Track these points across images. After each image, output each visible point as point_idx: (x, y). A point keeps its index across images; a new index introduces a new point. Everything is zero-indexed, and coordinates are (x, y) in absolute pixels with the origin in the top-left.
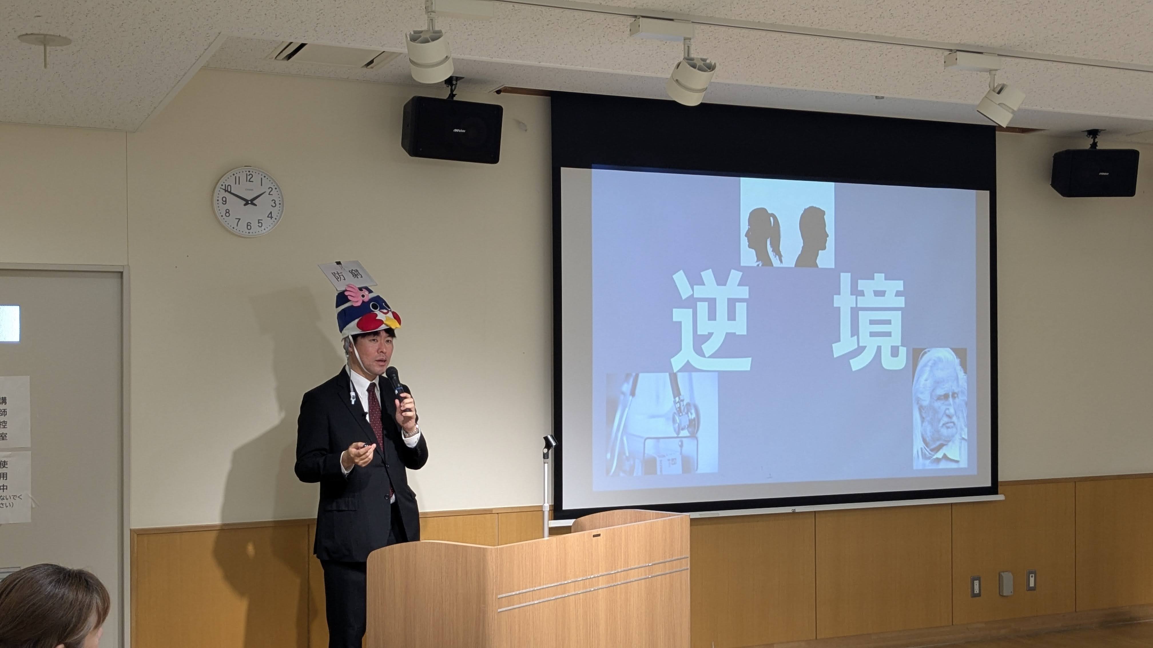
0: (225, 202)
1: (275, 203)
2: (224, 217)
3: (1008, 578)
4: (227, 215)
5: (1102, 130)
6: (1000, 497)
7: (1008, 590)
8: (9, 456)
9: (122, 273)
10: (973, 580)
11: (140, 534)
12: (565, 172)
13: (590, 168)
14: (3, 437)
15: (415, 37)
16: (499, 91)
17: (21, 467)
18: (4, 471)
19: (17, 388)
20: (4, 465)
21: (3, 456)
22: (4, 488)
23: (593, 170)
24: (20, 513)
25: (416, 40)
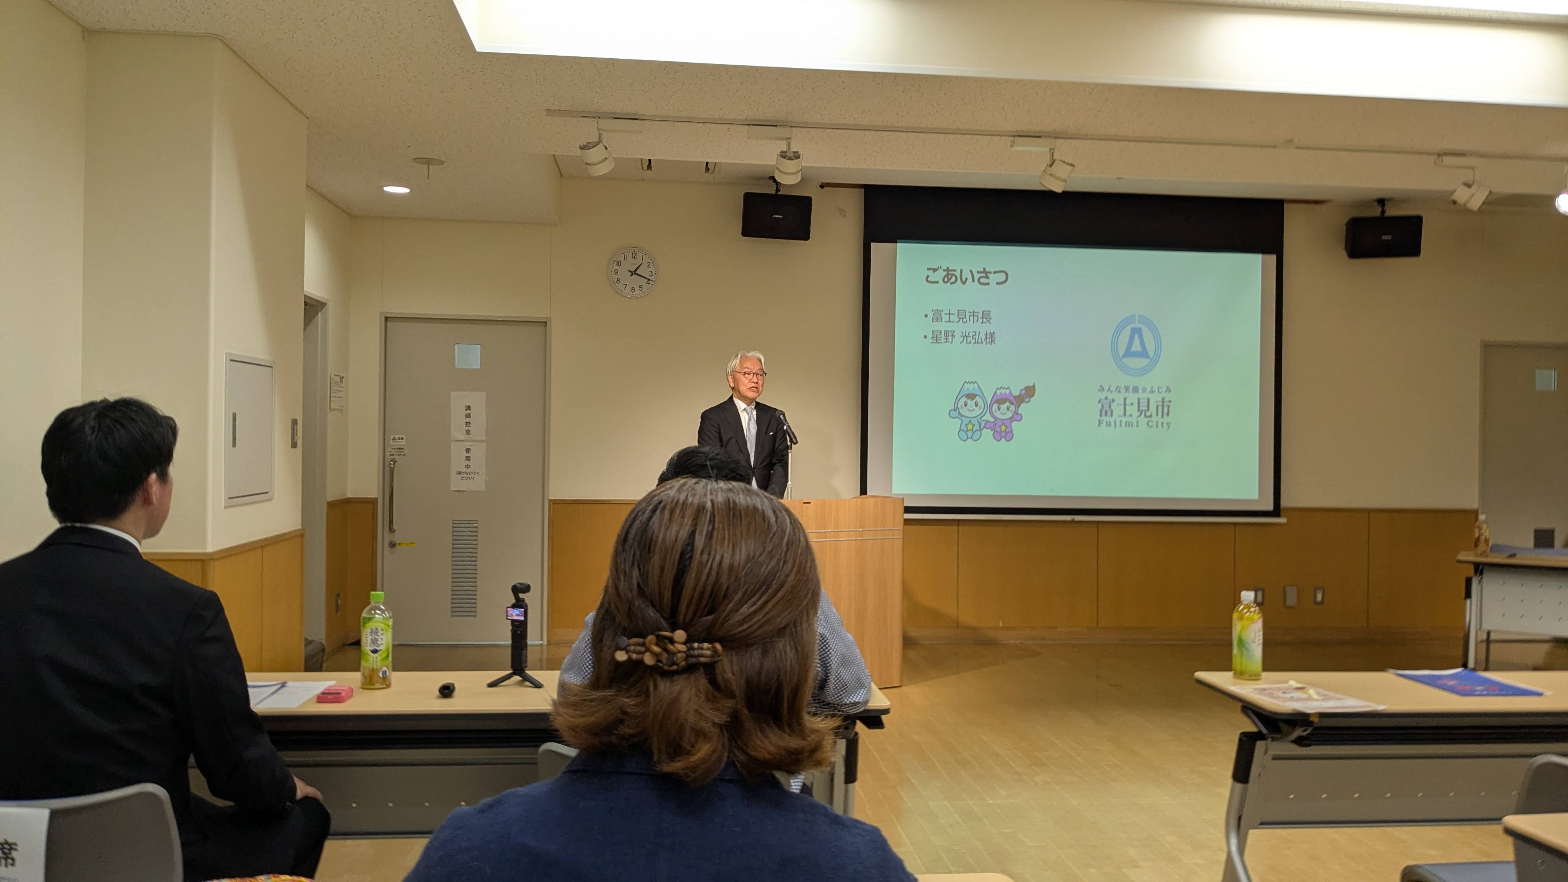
0: (616, 273)
1: (652, 273)
2: (616, 283)
3: (1291, 591)
4: (618, 282)
5: (1388, 200)
6: (1282, 520)
7: (1291, 600)
8: (472, 445)
9: (546, 322)
11: (554, 502)
12: (874, 245)
13: (896, 242)
14: (468, 432)
15: (783, 155)
16: (822, 186)
17: (479, 453)
18: (468, 455)
19: (478, 400)
20: (468, 451)
21: (468, 445)
22: (468, 466)
23: (898, 244)
24: (478, 484)
25: (785, 157)
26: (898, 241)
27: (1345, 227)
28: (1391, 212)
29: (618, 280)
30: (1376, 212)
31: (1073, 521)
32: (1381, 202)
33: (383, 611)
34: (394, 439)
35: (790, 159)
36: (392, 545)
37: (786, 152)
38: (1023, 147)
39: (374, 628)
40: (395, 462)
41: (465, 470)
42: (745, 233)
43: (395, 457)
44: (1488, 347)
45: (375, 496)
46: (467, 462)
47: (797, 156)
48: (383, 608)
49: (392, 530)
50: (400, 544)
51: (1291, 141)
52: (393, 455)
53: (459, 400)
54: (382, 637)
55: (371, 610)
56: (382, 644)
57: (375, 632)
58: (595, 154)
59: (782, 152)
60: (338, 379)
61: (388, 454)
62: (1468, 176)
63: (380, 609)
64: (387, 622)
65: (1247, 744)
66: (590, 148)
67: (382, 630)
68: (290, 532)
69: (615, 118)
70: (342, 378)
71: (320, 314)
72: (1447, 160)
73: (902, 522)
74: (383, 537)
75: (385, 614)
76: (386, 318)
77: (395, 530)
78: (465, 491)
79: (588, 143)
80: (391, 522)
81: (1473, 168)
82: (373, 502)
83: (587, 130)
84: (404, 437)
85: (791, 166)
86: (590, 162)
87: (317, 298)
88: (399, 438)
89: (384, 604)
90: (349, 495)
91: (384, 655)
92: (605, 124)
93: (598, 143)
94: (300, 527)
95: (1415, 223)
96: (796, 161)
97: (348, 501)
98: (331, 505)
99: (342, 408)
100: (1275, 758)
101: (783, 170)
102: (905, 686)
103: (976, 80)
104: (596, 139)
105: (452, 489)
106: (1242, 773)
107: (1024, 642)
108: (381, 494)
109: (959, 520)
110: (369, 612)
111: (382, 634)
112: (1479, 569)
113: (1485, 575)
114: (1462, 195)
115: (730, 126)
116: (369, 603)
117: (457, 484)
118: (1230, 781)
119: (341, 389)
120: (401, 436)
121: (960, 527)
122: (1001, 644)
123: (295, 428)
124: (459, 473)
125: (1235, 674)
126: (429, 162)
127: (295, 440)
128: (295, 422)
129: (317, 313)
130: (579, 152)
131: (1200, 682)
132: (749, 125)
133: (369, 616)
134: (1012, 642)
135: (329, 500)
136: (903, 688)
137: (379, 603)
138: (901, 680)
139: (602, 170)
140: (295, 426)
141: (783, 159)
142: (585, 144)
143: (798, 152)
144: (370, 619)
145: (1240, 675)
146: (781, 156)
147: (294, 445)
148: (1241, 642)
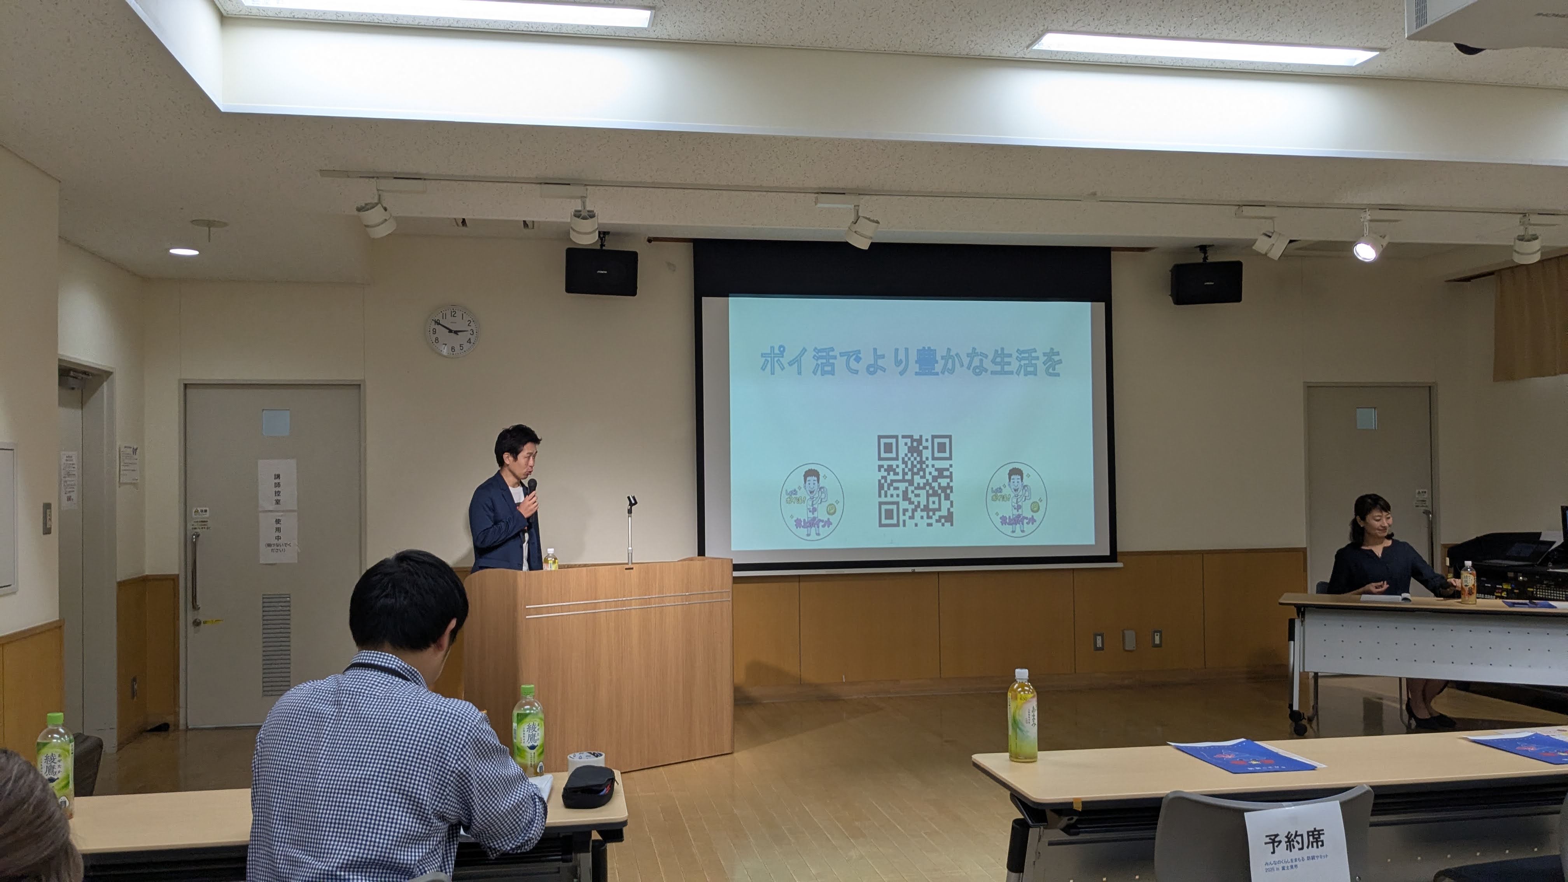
0: (435, 332)
1: (473, 332)
2: (433, 342)
3: (1130, 635)
4: (438, 341)
5: (1210, 246)
6: (1119, 565)
7: (1130, 645)
8: (282, 516)
9: (360, 385)
10: (1096, 635)
12: (705, 300)
13: (728, 296)
14: (278, 502)
15: (577, 215)
16: (650, 240)
17: (290, 524)
18: (278, 526)
19: (288, 468)
20: (278, 521)
21: (278, 515)
22: (278, 538)
23: (730, 298)
24: (290, 556)
25: (578, 217)
26: (730, 295)
27: (1170, 273)
28: (1214, 258)
29: (437, 339)
30: (1199, 258)
31: (914, 573)
32: (1203, 248)
33: (62, 735)
34: (197, 511)
35: (584, 218)
36: (197, 623)
37: (580, 211)
38: (827, 204)
39: (50, 754)
40: (198, 536)
41: (276, 542)
42: (570, 289)
43: (198, 530)
44: (1310, 388)
45: (177, 572)
46: (277, 534)
47: (591, 215)
48: (62, 730)
49: (195, 607)
50: (205, 622)
51: (1094, 194)
52: (195, 528)
53: (266, 469)
54: (58, 763)
55: (48, 733)
56: (59, 772)
57: (52, 759)
58: (374, 216)
59: (576, 211)
60: (130, 451)
61: (189, 527)
62: (1267, 227)
63: (58, 733)
64: (67, 747)
65: (1019, 834)
66: (368, 210)
67: (59, 756)
68: (42, 626)
69: (395, 178)
70: (135, 451)
71: (105, 383)
72: (1247, 211)
73: (731, 581)
74: (185, 616)
75: (65, 738)
76: (186, 385)
77: (199, 608)
78: (274, 564)
79: (366, 204)
80: (194, 598)
81: (1271, 218)
82: (174, 579)
83: (366, 191)
84: (207, 509)
85: (588, 226)
86: (369, 224)
87: (100, 367)
88: (202, 511)
89: (64, 726)
90: (147, 573)
91: (63, 783)
92: (385, 184)
93: (377, 204)
94: (56, 618)
95: (1234, 270)
96: (590, 221)
97: (145, 580)
98: (121, 584)
99: (135, 481)
100: (1051, 844)
101: (577, 229)
102: (738, 751)
103: (765, 138)
104: (376, 201)
105: (262, 562)
106: (1016, 862)
107: (868, 697)
108: (183, 570)
109: (799, 576)
110: (46, 737)
111: (59, 761)
112: (1302, 610)
113: (1306, 617)
114: (1262, 245)
115: (523, 185)
116: (46, 727)
117: (266, 556)
118: (1006, 871)
119: (136, 461)
120: (204, 509)
121: (801, 584)
122: (843, 700)
123: (48, 513)
124: (269, 545)
125: (1011, 756)
126: (209, 224)
127: (48, 527)
128: (47, 507)
129: (102, 383)
130: (356, 213)
131: (977, 766)
132: (541, 183)
133: (45, 741)
134: (855, 697)
135: (119, 580)
136: (735, 755)
137: (58, 726)
138: (733, 747)
139: (381, 232)
140: (48, 510)
141: (577, 219)
142: (364, 205)
143: (593, 211)
144: (45, 745)
145: (1016, 757)
146: (575, 216)
147: (47, 531)
148: (1015, 721)
